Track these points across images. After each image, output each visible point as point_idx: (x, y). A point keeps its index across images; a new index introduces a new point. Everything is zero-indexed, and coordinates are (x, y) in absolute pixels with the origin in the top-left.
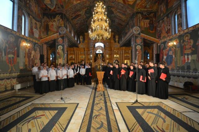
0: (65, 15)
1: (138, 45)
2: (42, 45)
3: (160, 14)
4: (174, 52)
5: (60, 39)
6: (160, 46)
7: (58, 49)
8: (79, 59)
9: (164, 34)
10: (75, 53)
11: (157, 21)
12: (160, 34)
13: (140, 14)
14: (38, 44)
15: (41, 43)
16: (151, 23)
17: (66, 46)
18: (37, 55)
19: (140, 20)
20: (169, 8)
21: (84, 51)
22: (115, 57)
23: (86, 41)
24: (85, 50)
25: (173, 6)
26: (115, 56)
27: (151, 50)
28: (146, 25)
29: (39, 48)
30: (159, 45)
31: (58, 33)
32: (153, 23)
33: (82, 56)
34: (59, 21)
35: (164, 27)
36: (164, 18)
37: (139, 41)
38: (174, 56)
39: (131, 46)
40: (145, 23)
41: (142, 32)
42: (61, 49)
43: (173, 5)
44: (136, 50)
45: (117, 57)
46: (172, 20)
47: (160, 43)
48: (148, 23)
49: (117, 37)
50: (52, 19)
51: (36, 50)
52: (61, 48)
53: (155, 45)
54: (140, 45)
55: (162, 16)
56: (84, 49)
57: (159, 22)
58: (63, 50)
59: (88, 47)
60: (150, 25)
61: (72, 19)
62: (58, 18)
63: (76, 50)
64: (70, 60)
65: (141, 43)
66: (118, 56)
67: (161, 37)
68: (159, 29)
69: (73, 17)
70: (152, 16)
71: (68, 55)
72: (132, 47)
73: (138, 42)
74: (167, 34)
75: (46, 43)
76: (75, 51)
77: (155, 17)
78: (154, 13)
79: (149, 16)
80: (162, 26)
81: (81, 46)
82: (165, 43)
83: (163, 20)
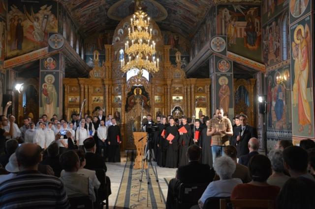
0: (60, 4)
1: (222, 75)
2: (8, 72)
3: (266, 11)
4: (284, 95)
6: (267, 78)
7: (45, 82)
8: (90, 105)
9: (272, 57)
10: (82, 90)
11: (262, 26)
12: (267, 55)
13: (226, 9)
15: (5, 68)
16: (250, 29)
17: (61, 75)
19: (226, 22)
20: (278, 4)
21: (101, 86)
22: (175, 100)
23: (107, 64)
24: (104, 85)
25: (284, 5)
26: (174, 98)
27: (253, 86)
28: (238, 32)
30: (265, 76)
31: (44, 46)
32: (254, 28)
33: (97, 97)
34: (47, 18)
35: (272, 42)
36: (271, 24)
37: (224, 67)
38: (284, 102)
39: (210, 76)
40: (237, 29)
41: (230, 48)
42: (53, 82)
43: (283, 4)
44: (219, 87)
45: (180, 101)
46: (282, 31)
47: (267, 73)
48: (243, 28)
49: (178, 55)
50: (31, 15)
52: (51, 80)
53: (258, 76)
54: (228, 77)
55: (270, 18)
56: (103, 80)
57: (265, 28)
58: (56, 84)
59: (112, 76)
60: (247, 34)
61: (73, 10)
62: (46, 12)
63: (84, 84)
64: (70, 106)
65: (229, 71)
66: (181, 98)
67: (268, 60)
68: (265, 42)
69: (75, 6)
70: (252, 13)
71: (66, 96)
72: (211, 80)
73: (222, 69)
74: (276, 57)
76: (82, 86)
77: (259, 16)
78: (256, 6)
79: (246, 14)
80: (269, 38)
81: (95, 74)
82: (273, 74)
83: (271, 26)
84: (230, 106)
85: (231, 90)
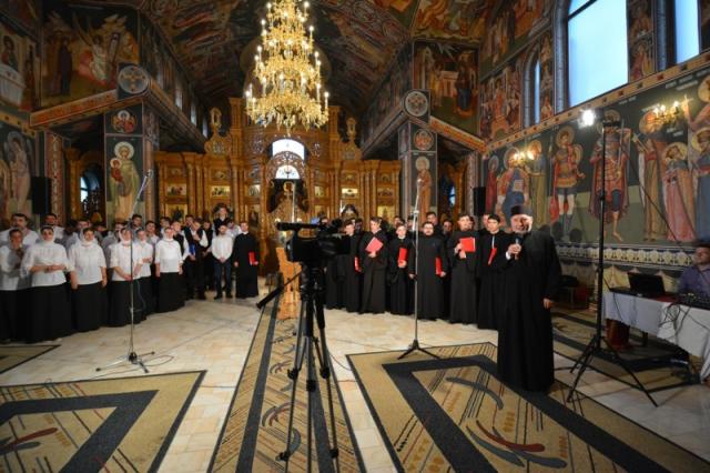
0: (144, 17)
1: (421, 154)
2: (41, 135)
3: (489, 55)
4: (527, 184)
5: (123, 116)
6: (486, 162)
7: (115, 156)
8: (207, 200)
9: (499, 124)
10: (191, 173)
11: (480, 80)
12: (489, 124)
13: (428, 49)
14: (19, 130)
15: (35, 128)
17: (148, 147)
18: (14, 181)
19: (426, 71)
20: (516, 37)
21: (226, 168)
22: (346, 195)
23: (235, 131)
24: (230, 166)
25: (530, 35)
26: (345, 191)
27: (461, 175)
29: (27, 151)
30: (484, 157)
31: (112, 88)
32: (467, 83)
33: (219, 188)
34: (118, 39)
35: (502, 102)
36: (501, 72)
37: (424, 142)
38: (526, 196)
39: (400, 157)
41: (434, 111)
42: (130, 155)
43: (529, 31)
44: (415, 173)
45: (353, 195)
46: (524, 80)
47: (488, 152)
48: (453, 82)
49: (351, 123)
50: (86, 30)
51: (10, 155)
52: (128, 152)
53: (471, 160)
54: (429, 158)
55: (497, 63)
56: (228, 159)
57: (485, 82)
58: (137, 160)
59: (243, 153)
61: (177, 39)
62: (115, 28)
63: (194, 164)
64: (171, 200)
65: (431, 149)
66: (355, 191)
67: (490, 131)
68: (485, 105)
70: (466, 60)
71: (161, 183)
72: (402, 163)
73: (421, 145)
74: (510, 123)
75: (59, 130)
76: (190, 166)
77: (476, 64)
78: (472, 49)
79: (457, 59)
80: (495, 97)
81: (215, 147)
82: (501, 152)
83: (500, 76)
84: (432, 204)
85: (433, 180)
